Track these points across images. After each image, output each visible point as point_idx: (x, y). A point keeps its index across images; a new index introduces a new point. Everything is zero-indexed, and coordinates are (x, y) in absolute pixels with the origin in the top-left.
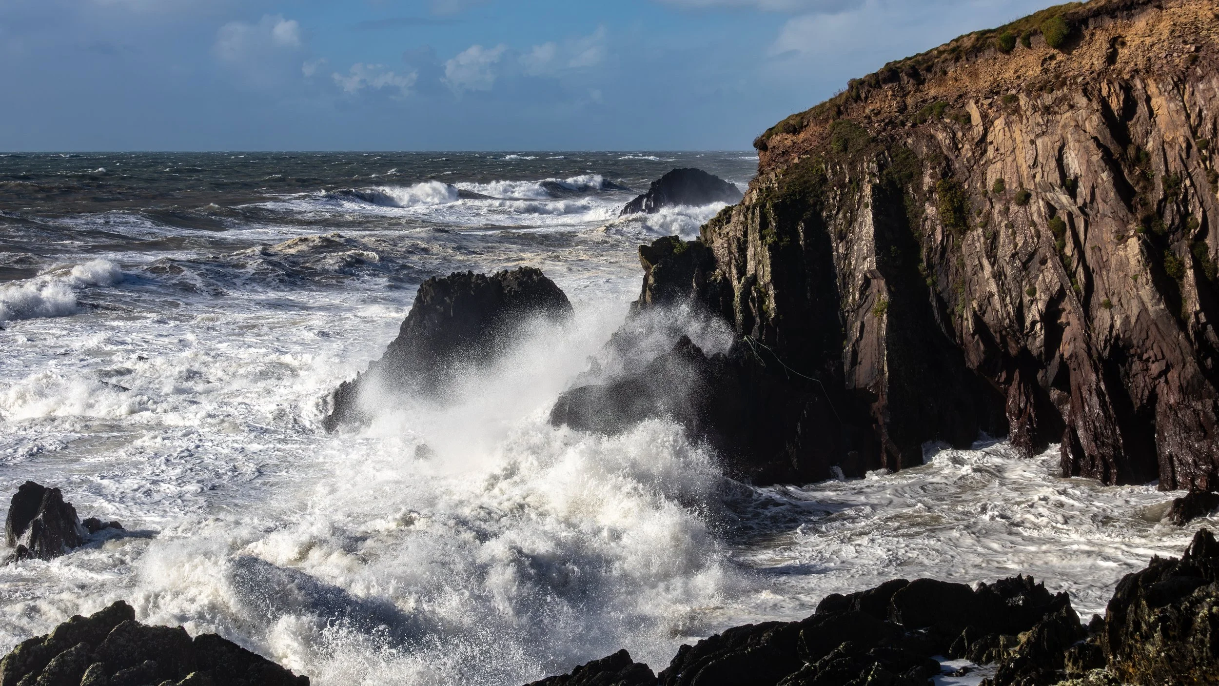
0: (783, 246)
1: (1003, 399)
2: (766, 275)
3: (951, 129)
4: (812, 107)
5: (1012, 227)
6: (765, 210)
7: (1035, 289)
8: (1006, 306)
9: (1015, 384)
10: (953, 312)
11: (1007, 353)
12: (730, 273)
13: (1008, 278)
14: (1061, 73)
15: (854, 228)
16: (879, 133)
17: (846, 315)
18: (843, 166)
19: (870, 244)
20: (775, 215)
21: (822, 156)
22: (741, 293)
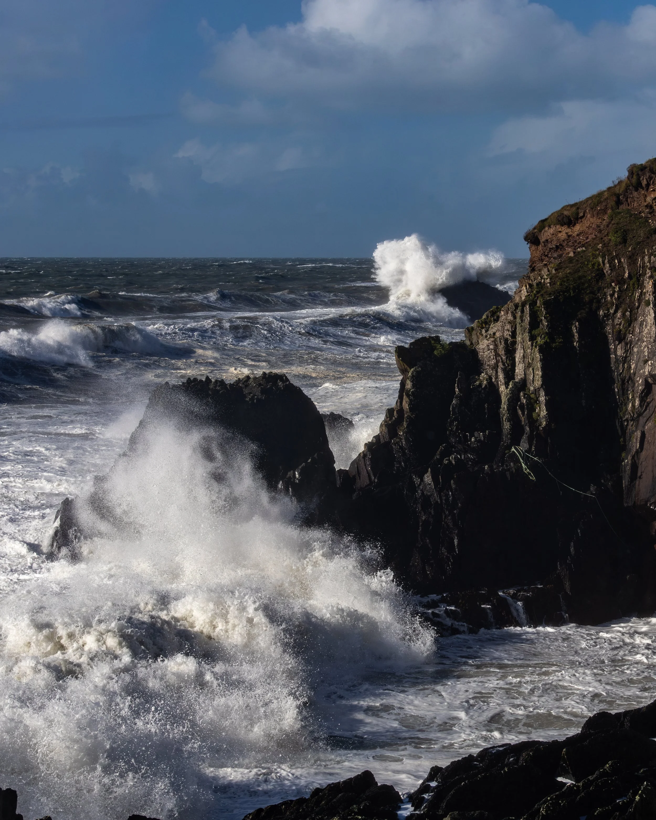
0: (555, 348)
2: (536, 380)
6: (536, 308)
12: (497, 377)
15: (634, 328)
17: (626, 424)
18: (622, 260)
19: (652, 346)
20: (546, 314)
21: (599, 249)
22: (508, 400)
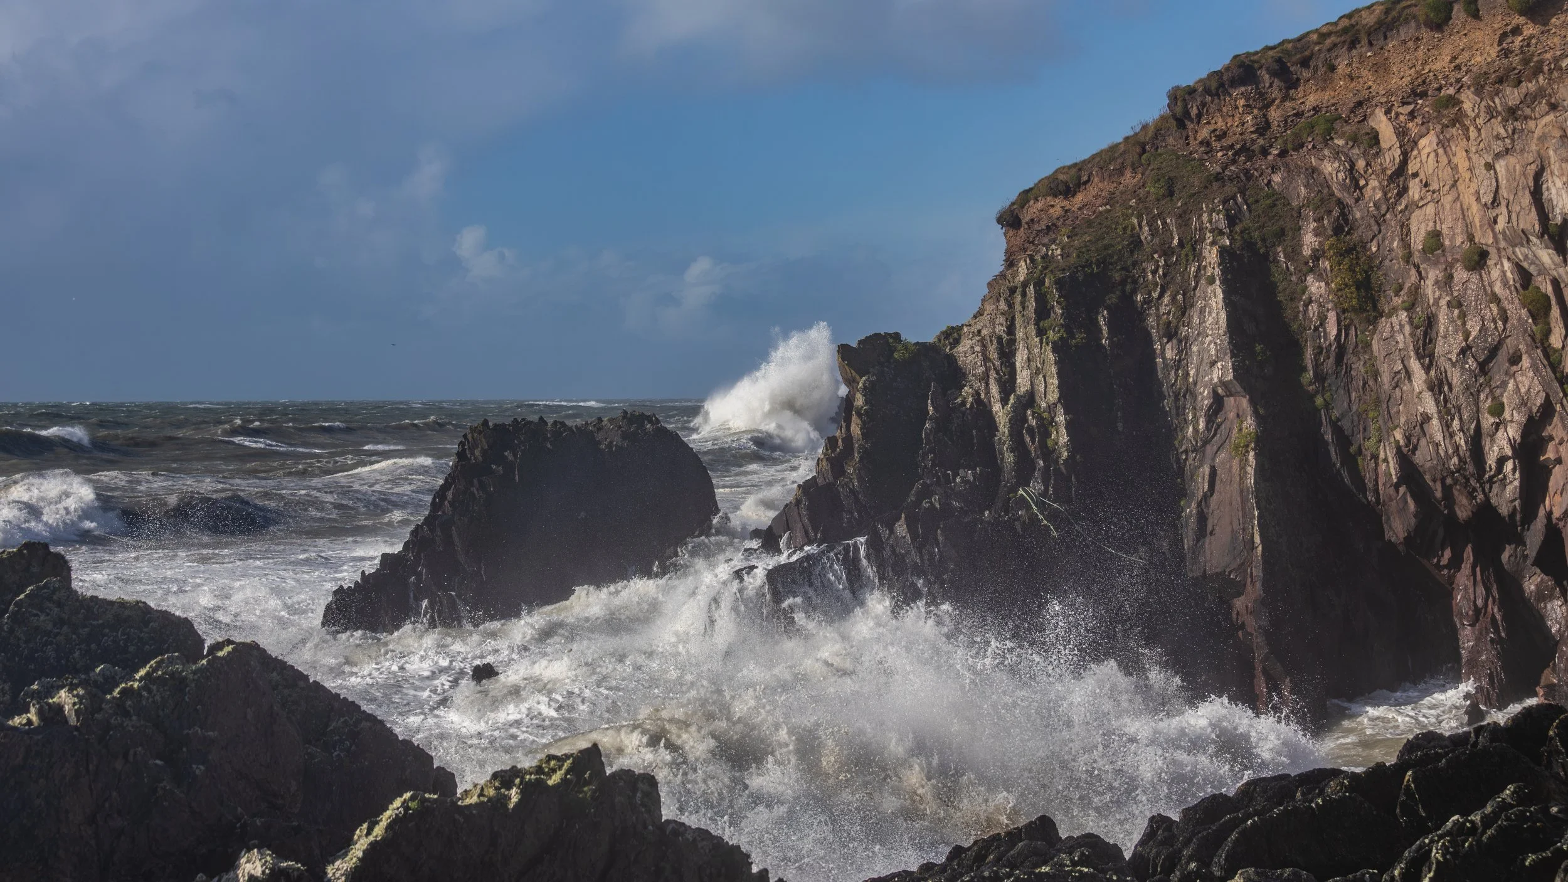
0: (1076, 346)
1: (1447, 594)
2: (1050, 390)
3: (1346, 155)
4: (1094, 152)
5: (1460, 305)
6: (1044, 290)
7: (1502, 405)
8: (1452, 435)
9: (1466, 568)
10: (1360, 452)
11: (1452, 513)
12: (988, 392)
13: (1455, 390)
14: (1533, 55)
15: (1191, 317)
16: (1224, 169)
17: (1184, 457)
18: (1168, 221)
19: (1221, 340)
20: (1060, 297)
21: (1131, 206)
22: (1010, 420)
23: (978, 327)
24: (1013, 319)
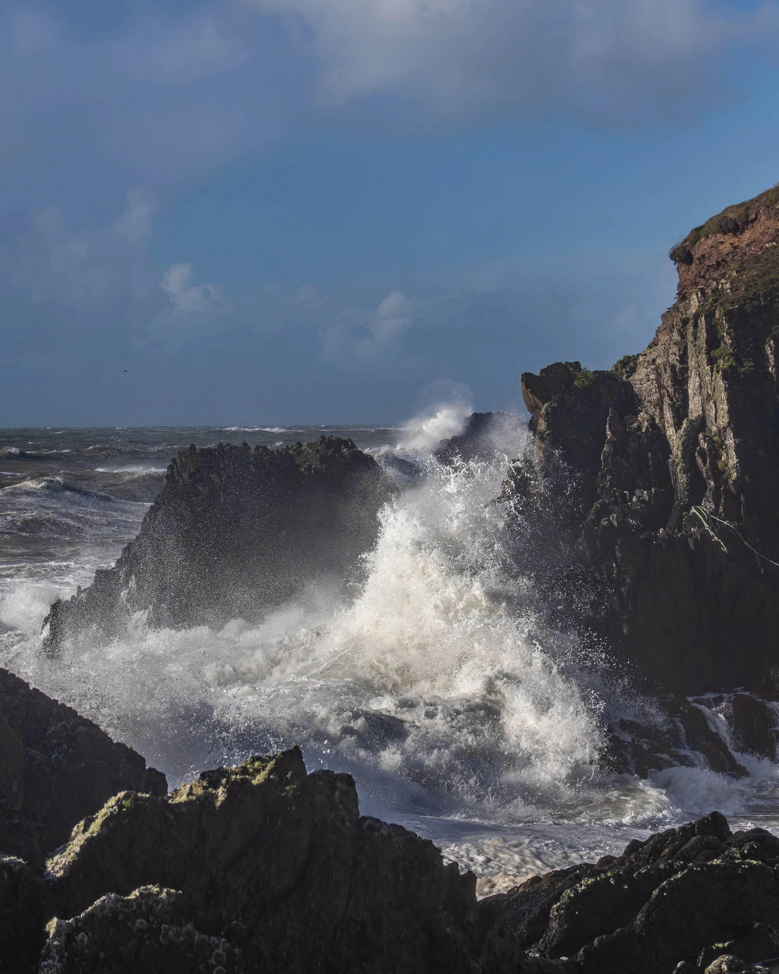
4: (762, 192)
6: (714, 322)
12: (662, 417)
20: (729, 328)
23: (653, 356)
24: (686, 348)
